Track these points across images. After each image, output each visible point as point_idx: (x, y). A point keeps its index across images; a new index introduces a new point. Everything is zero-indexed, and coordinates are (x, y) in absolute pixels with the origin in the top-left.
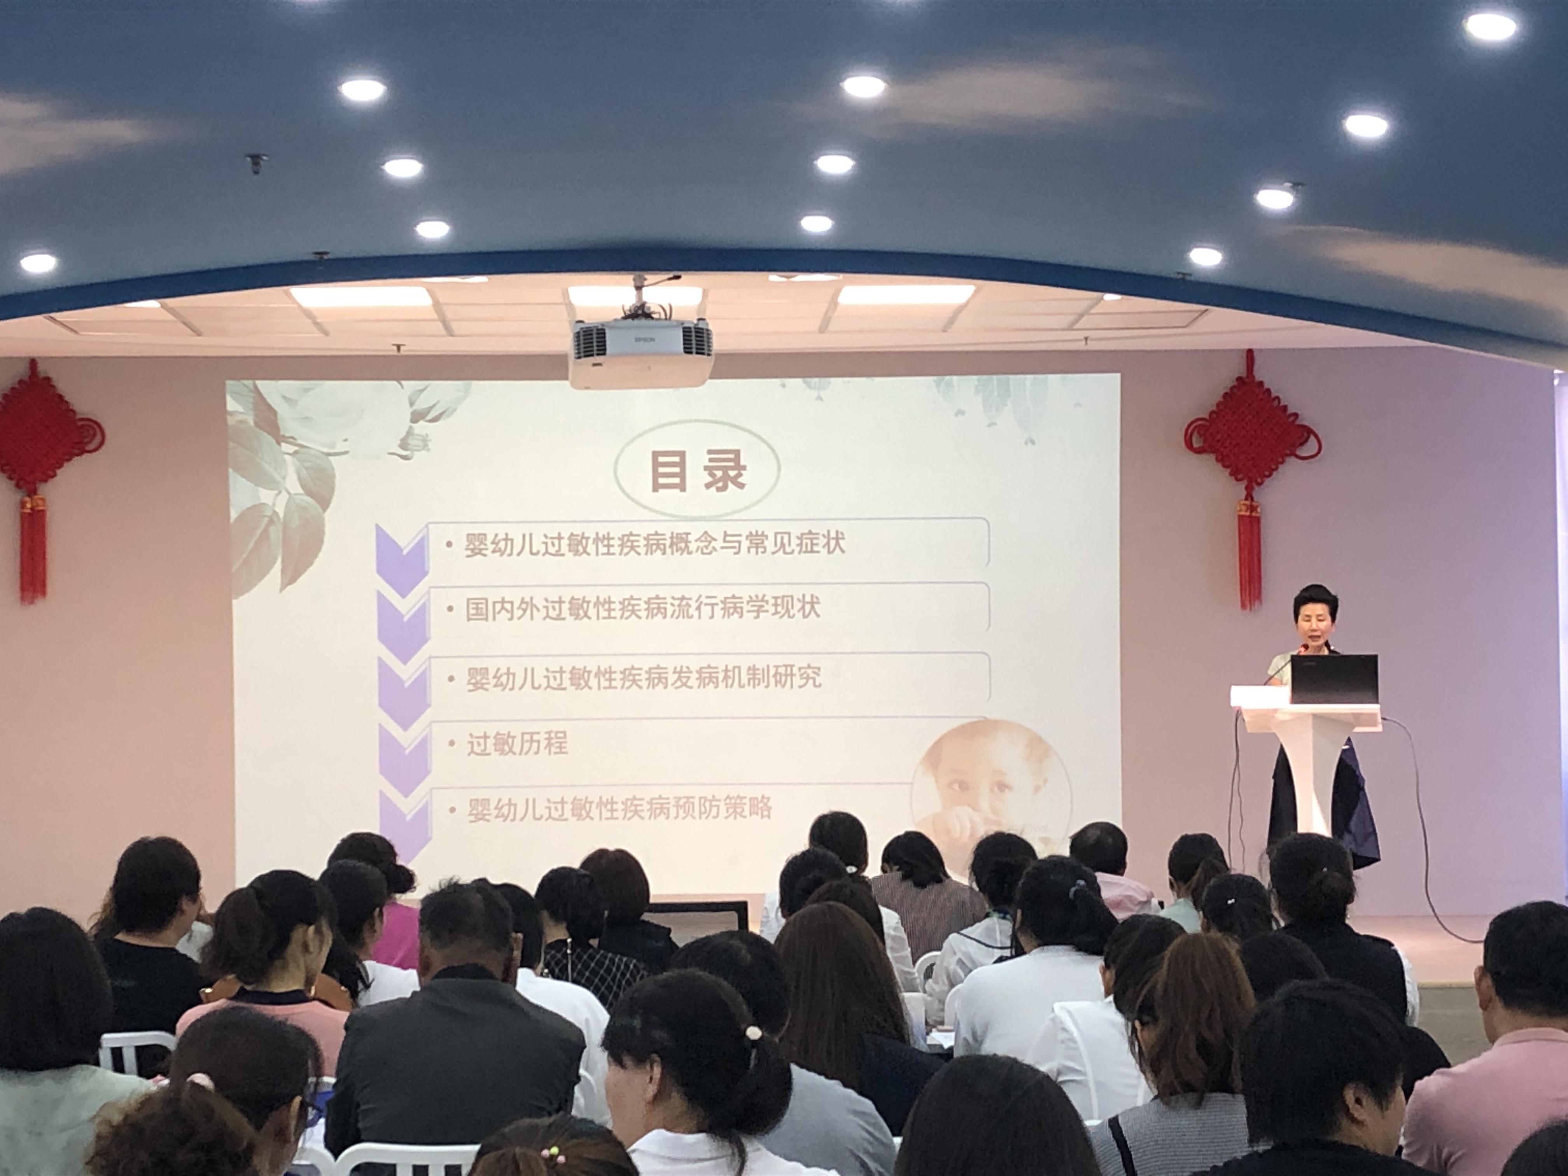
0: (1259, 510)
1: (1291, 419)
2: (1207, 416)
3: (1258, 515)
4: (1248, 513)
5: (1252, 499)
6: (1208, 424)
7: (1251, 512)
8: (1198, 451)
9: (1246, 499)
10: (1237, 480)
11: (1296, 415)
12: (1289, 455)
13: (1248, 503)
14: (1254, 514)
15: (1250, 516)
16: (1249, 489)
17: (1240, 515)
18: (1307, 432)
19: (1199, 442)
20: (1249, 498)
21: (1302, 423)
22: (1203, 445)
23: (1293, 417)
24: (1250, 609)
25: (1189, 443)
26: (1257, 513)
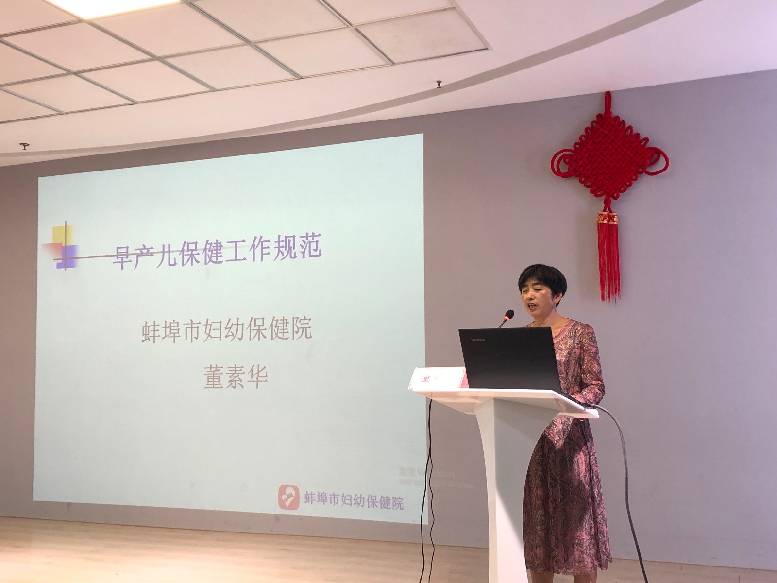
0: (615, 219)
1: (642, 144)
2: (572, 148)
3: (615, 223)
4: (605, 222)
5: (610, 211)
6: (573, 154)
7: (608, 221)
8: (565, 176)
9: (605, 211)
10: (597, 196)
11: (647, 140)
12: (641, 173)
13: (606, 214)
14: (611, 223)
15: (608, 224)
16: (607, 203)
17: (598, 224)
18: (657, 153)
19: (564, 169)
20: (607, 210)
21: (652, 146)
22: (568, 171)
23: (644, 142)
24: (610, 301)
25: (556, 170)
26: (614, 221)
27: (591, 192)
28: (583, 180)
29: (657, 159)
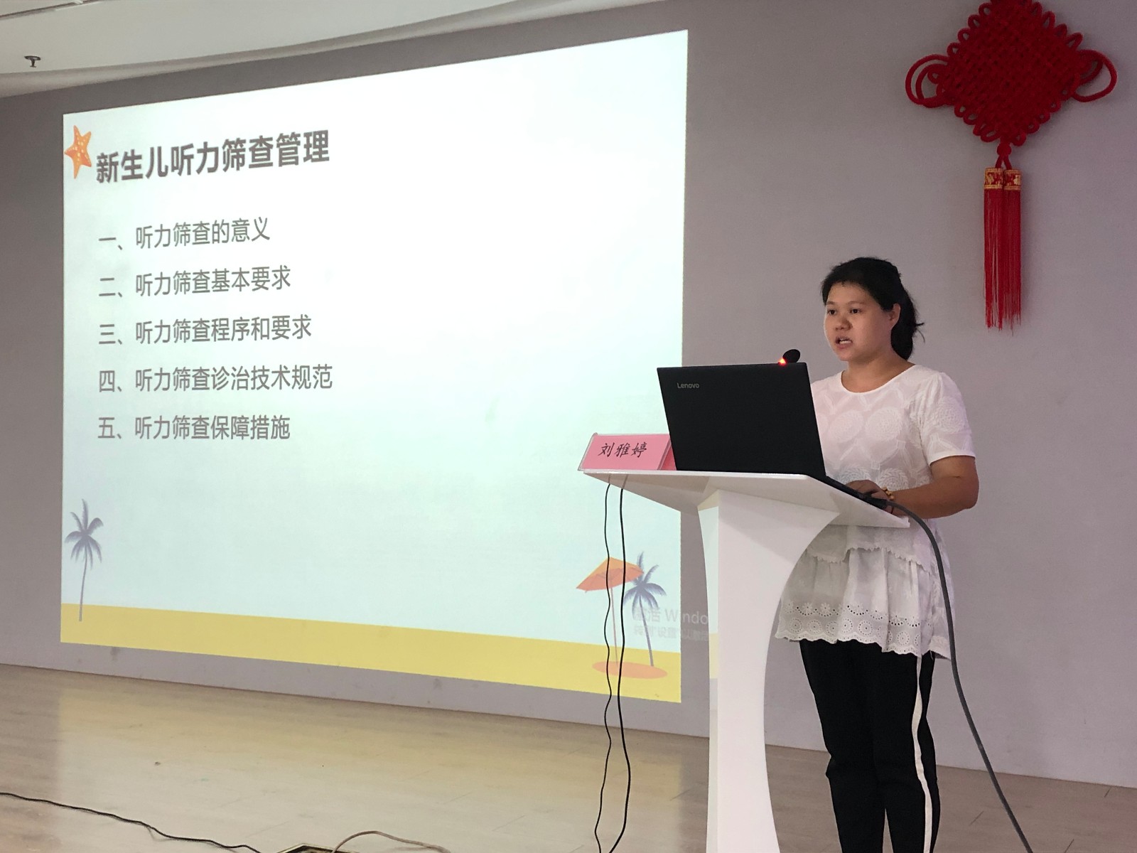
0: (1016, 181)
1: (1071, 44)
2: (944, 53)
3: (1016, 189)
4: (998, 186)
5: (1009, 167)
6: (945, 64)
7: (1004, 185)
8: (930, 104)
9: (998, 166)
10: (985, 139)
11: (1078, 37)
12: (1066, 98)
13: (999, 171)
14: (1008, 187)
15: (1003, 190)
16: (1003, 154)
17: (986, 191)
18: (1097, 62)
19: (929, 90)
20: (1003, 165)
21: (1087, 48)
22: (935, 94)
23: (1073, 42)
24: (1000, 326)
25: (915, 94)
26: (1013, 185)
27: (976, 132)
28: (962, 109)
29: (1096, 74)
